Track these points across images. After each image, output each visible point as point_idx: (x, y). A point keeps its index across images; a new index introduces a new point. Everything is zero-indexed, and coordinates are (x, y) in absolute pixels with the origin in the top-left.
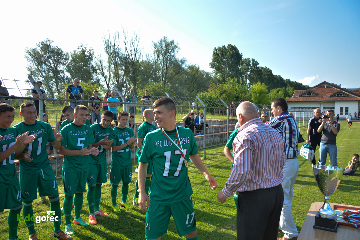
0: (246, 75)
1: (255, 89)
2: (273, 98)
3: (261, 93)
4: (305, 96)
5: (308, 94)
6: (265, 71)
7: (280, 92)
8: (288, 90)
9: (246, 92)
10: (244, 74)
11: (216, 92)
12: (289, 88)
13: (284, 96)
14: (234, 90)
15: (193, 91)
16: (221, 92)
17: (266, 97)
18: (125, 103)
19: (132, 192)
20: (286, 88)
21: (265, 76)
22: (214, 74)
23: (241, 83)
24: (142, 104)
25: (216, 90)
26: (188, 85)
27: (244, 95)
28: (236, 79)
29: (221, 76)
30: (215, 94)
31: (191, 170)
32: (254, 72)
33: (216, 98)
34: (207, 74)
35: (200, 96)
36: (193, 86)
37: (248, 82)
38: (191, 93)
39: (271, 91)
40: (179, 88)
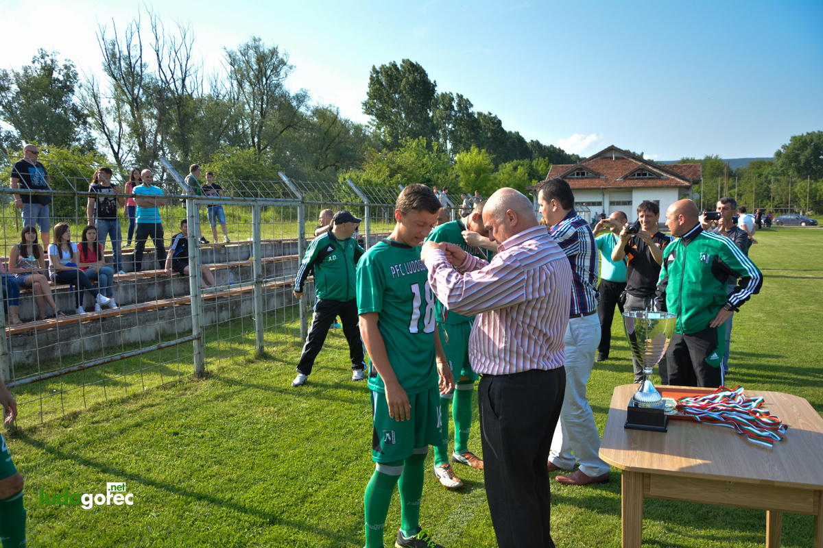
0: (444, 131)
1: (465, 164)
2: (505, 183)
3: (479, 171)
4: (573, 179)
5: (578, 174)
6: (488, 123)
7: (520, 169)
8: (537, 164)
9: (445, 169)
10: (440, 128)
11: (379, 171)
12: (538, 160)
13: (528, 177)
14: (420, 165)
15: (325, 167)
16: (391, 169)
17: (489, 180)
18: (191, 198)
19: (220, 399)
20: (532, 161)
21: (487, 134)
22: (374, 128)
23: (435, 148)
24: (228, 200)
25: (381, 164)
26: (314, 153)
27: (444, 177)
28: (424, 141)
29: (388, 132)
30: (378, 175)
31: (343, 345)
32: (461, 124)
33: (381, 185)
34: (358, 129)
35: (345, 179)
36: (324, 157)
37: (449, 146)
38: (322, 172)
39: (500, 167)
40: (293, 162)
